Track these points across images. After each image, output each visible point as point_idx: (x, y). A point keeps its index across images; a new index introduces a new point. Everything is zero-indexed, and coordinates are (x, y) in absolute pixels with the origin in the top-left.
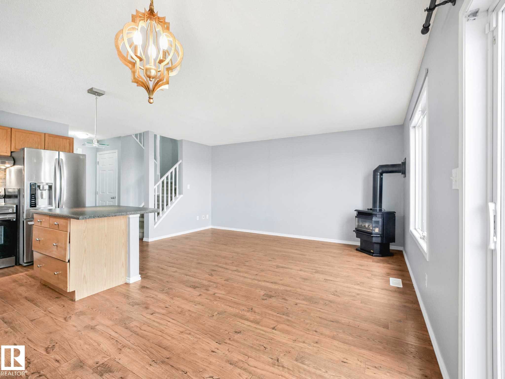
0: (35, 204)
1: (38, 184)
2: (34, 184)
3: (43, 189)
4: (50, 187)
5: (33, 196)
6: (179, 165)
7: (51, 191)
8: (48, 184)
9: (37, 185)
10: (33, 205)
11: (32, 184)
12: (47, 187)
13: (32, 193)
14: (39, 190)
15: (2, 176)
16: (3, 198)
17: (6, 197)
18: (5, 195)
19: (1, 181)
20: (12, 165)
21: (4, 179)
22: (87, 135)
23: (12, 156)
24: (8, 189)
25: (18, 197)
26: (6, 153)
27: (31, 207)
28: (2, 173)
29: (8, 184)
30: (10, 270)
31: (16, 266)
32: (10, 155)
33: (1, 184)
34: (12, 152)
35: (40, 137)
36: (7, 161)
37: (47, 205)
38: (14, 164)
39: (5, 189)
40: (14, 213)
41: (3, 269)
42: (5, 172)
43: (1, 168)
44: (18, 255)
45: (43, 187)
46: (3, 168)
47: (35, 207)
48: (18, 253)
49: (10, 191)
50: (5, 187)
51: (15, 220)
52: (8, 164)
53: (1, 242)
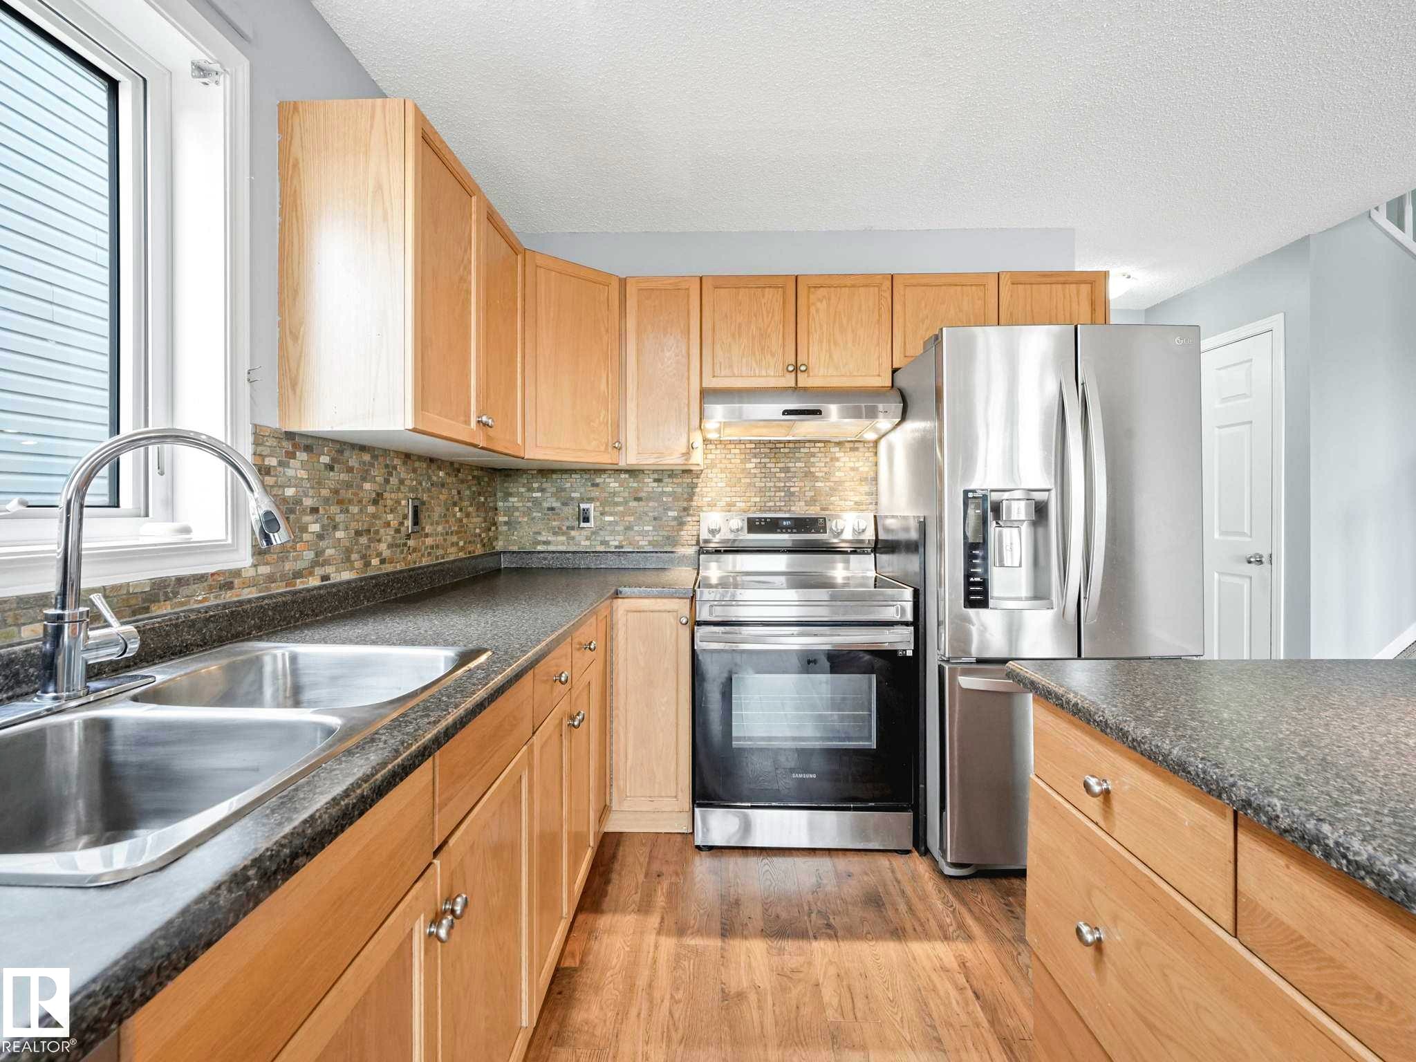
0: (985, 593)
1: (995, 496)
2: (977, 495)
3: (1012, 524)
4: (1040, 511)
5: (976, 555)
7: (1044, 529)
8: (1034, 493)
9: (992, 502)
10: (977, 595)
11: (970, 495)
12: (1019, 511)
13: (971, 541)
14: (995, 523)
15: (866, 469)
16: (872, 551)
17: (881, 547)
18: (877, 541)
19: (866, 488)
20: (898, 420)
21: (874, 482)
22: (1129, 277)
23: (895, 384)
24: (886, 517)
25: (921, 550)
26: (879, 375)
27: (970, 604)
28: (867, 459)
29: (884, 499)
30: (899, 882)
31: (916, 854)
32: (890, 385)
33: (864, 498)
34: (894, 371)
35: (981, 294)
36: (881, 407)
37: (1027, 599)
38: (904, 417)
39: (875, 517)
40: (906, 624)
41: (875, 853)
42: (876, 453)
43: (864, 442)
44: (921, 808)
45: (1009, 508)
46: (870, 436)
47: (983, 604)
48: (921, 800)
49: (893, 527)
50: (876, 509)
51: (910, 653)
52: (884, 418)
53: (870, 738)
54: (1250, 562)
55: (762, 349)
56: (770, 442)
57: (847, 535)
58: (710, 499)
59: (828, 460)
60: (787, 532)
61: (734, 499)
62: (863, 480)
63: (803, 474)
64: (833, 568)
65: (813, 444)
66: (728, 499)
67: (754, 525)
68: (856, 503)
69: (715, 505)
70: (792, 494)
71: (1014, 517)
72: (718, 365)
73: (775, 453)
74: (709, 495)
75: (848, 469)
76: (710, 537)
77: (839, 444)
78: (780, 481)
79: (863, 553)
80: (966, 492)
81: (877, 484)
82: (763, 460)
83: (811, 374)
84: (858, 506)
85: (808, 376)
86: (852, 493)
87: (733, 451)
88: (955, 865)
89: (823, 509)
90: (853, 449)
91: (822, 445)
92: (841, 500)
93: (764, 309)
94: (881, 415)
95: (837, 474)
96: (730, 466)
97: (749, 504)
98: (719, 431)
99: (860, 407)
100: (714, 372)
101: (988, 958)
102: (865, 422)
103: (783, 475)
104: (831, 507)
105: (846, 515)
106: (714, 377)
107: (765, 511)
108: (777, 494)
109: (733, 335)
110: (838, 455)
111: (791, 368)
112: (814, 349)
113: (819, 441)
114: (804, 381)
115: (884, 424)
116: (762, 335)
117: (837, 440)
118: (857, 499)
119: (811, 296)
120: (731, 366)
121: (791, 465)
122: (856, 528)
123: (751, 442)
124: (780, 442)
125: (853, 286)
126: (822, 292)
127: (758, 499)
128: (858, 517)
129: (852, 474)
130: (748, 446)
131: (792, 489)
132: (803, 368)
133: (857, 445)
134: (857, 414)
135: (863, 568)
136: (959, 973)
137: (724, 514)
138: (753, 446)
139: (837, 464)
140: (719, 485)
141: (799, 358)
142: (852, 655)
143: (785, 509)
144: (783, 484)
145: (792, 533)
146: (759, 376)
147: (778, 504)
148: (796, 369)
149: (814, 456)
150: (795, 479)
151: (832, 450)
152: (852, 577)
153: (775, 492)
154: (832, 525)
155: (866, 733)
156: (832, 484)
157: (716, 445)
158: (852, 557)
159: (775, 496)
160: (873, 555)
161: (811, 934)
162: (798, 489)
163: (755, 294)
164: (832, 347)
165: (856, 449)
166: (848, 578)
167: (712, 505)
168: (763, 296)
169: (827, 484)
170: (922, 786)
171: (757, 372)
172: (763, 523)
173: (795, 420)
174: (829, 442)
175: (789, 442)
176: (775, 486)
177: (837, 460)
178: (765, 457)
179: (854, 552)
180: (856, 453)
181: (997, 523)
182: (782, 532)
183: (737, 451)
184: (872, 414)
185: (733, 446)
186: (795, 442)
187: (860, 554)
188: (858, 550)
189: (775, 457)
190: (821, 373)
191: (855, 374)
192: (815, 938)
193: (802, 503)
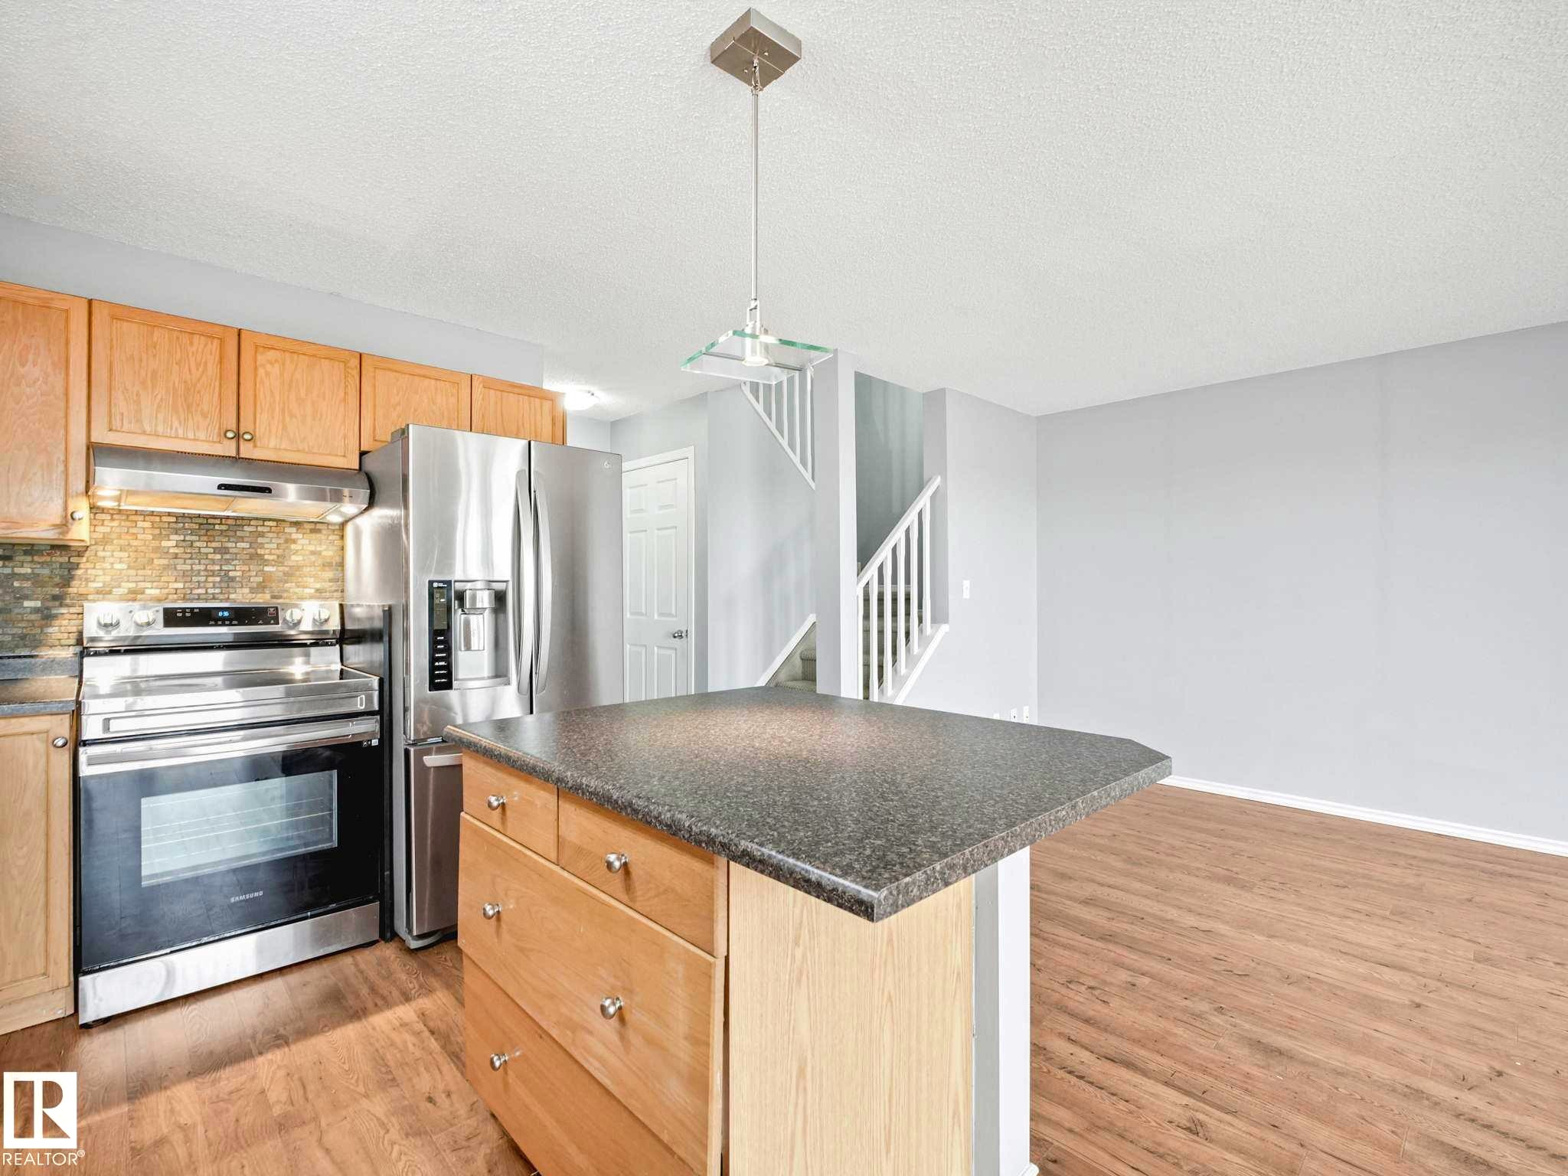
0: (449, 675)
1: (458, 586)
2: (441, 585)
3: (475, 610)
4: (500, 598)
5: (441, 641)
6: (933, 498)
7: (501, 616)
8: (494, 584)
9: (456, 592)
10: (441, 677)
11: (435, 585)
12: (485, 600)
13: (435, 628)
14: (460, 610)
15: (331, 553)
16: (337, 643)
17: (346, 637)
18: (343, 630)
19: (329, 574)
20: (365, 506)
21: (340, 568)
22: (593, 394)
23: (363, 468)
24: (352, 606)
25: (386, 639)
26: (344, 456)
27: (434, 686)
28: (332, 542)
29: (351, 586)
30: (362, 972)
31: (383, 942)
32: (357, 468)
33: (327, 585)
34: (362, 454)
35: (455, 391)
36: (346, 491)
37: (489, 678)
38: (371, 503)
39: (341, 606)
40: (372, 713)
41: (337, 956)
42: (342, 537)
43: (328, 524)
44: (387, 895)
45: (474, 598)
46: (335, 519)
47: (448, 686)
48: (387, 888)
49: (359, 616)
50: (343, 597)
51: (375, 742)
52: (351, 502)
53: (330, 839)
54: (675, 637)
55: (188, 407)
56: (199, 516)
57: (307, 626)
58: (101, 585)
59: (281, 541)
60: (223, 625)
61: (142, 585)
62: (327, 565)
63: (248, 557)
64: (292, 664)
65: (261, 523)
66: (132, 585)
67: (172, 618)
68: (317, 590)
69: (110, 593)
70: (233, 579)
71: (479, 605)
72: (118, 417)
73: (207, 530)
74: (101, 578)
75: (307, 553)
76: (101, 633)
77: (297, 524)
78: (214, 564)
79: (327, 644)
80: (431, 583)
81: (343, 570)
82: (188, 538)
83: (258, 444)
84: (320, 594)
85: (255, 446)
86: (312, 580)
87: (140, 524)
88: (420, 937)
89: (273, 597)
90: (313, 531)
91: (274, 524)
92: (298, 587)
93: (192, 360)
94: (347, 499)
95: (294, 558)
96: (135, 543)
97: (166, 591)
98: (119, 499)
99: (323, 490)
100: (110, 422)
101: (444, 1000)
102: (328, 505)
103: (218, 557)
104: (285, 595)
105: (305, 604)
106: (110, 430)
107: (192, 600)
108: (210, 579)
109: (143, 383)
110: (294, 536)
111: (230, 435)
112: (263, 418)
113: (270, 520)
114: (247, 451)
115: (349, 508)
116: (189, 389)
117: (295, 520)
118: (318, 586)
119: (259, 357)
120: (139, 421)
121: (230, 545)
122: (317, 617)
123: (169, 514)
124: (214, 517)
125: (314, 356)
126: (271, 354)
127: (181, 585)
128: (321, 606)
129: (313, 558)
130: (165, 519)
131: (231, 574)
132: (247, 437)
133: (319, 526)
134: (321, 497)
135: (327, 660)
136: (418, 1022)
137: (124, 605)
138: (174, 519)
139: (293, 546)
140: (118, 566)
141: (241, 425)
142: (308, 753)
143: (221, 597)
144: (217, 568)
145: (231, 625)
146: (184, 438)
147: (210, 591)
148: (238, 436)
149: (263, 536)
150: (234, 563)
151: (287, 530)
152: (313, 671)
153: (207, 576)
154: (289, 615)
155: (326, 836)
156: (287, 569)
157: (112, 515)
158: (313, 650)
159: (206, 581)
160: (338, 646)
161: (255, 1052)
162: (239, 574)
163: (178, 338)
164: (288, 419)
165: (319, 531)
166: (308, 673)
167: (104, 593)
168: (191, 344)
169: (281, 569)
170: (387, 873)
171: (180, 432)
172: (188, 615)
173: (235, 497)
174: (284, 521)
175: (228, 518)
176: (206, 570)
177: (294, 541)
178: (191, 534)
179: (315, 644)
180: (318, 535)
181: (463, 611)
182: (216, 625)
183: (147, 525)
184: (337, 497)
185: (141, 518)
186: (236, 519)
187: (322, 645)
188: (321, 642)
189: (206, 535)
190: (272, 444)
191: (315, 450)
192: (261, 1053)
193: (246, 590)
